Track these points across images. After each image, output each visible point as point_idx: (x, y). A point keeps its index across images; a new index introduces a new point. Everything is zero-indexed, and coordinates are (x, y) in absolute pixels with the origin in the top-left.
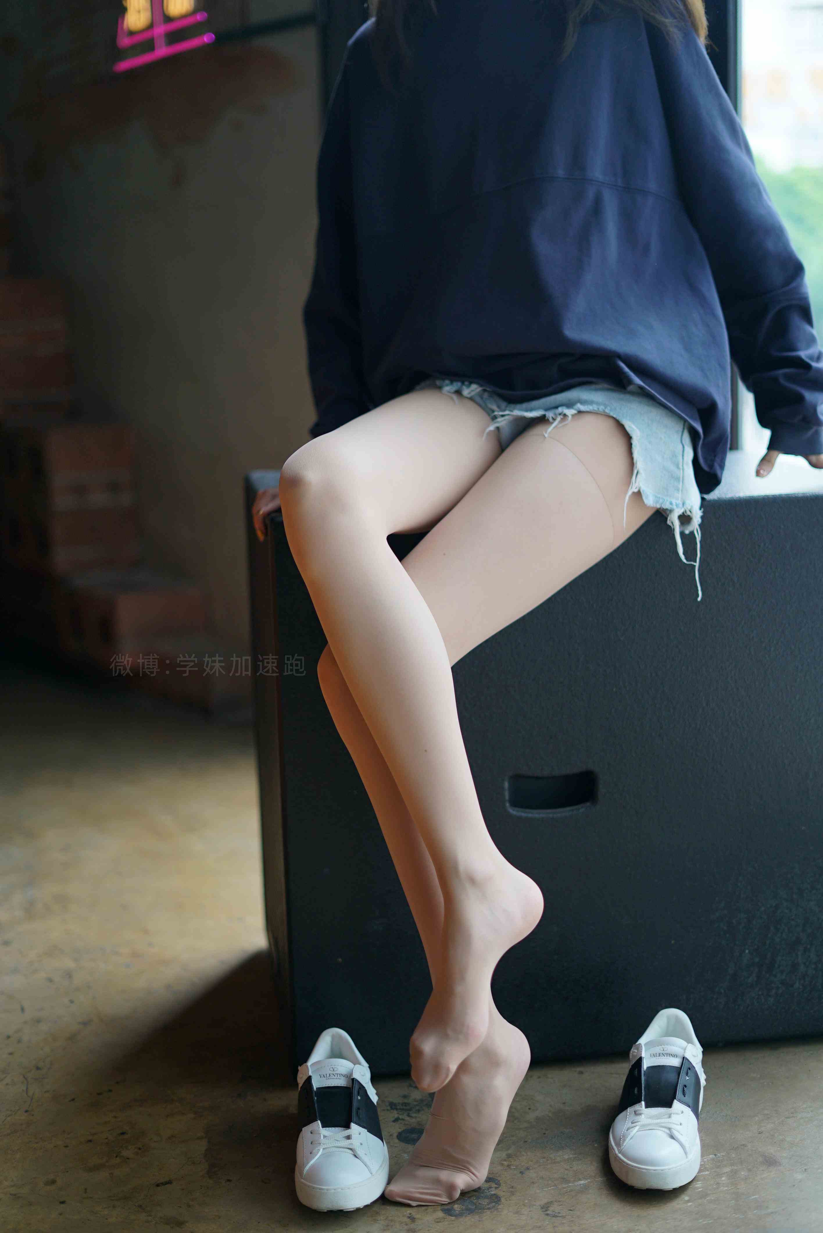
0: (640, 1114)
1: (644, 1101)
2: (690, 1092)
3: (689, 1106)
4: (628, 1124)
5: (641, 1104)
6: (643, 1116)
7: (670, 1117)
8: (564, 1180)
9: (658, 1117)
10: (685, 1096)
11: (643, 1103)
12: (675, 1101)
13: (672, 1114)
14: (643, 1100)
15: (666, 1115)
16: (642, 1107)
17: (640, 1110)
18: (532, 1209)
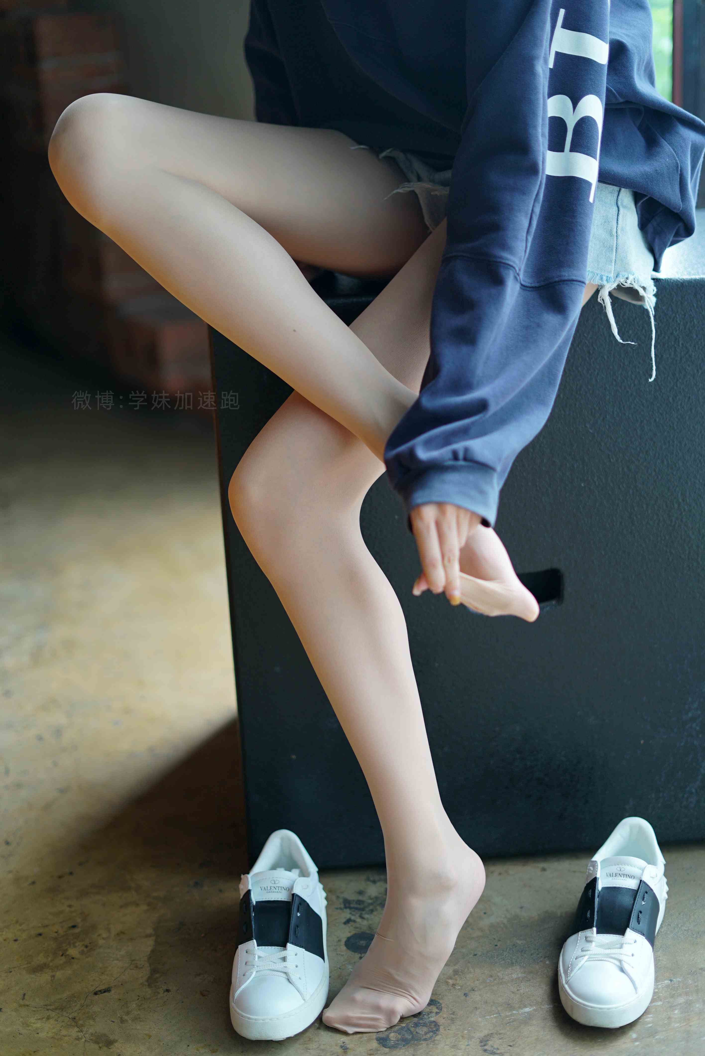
0: (591, 942)
1: (596, 927)
2: (645, 919)
3: (643, 935)
4: (578, 952)
5: (593, 930)
6: (594, 944)
7: (621, 947)
8: (510, 1007)
9: (609, 946)
10: (639, 924)
11: (595, 929)
12: (628, 930)
13: (624, 944)
14: (595, 925)
15: (617, 944)
16: (593, 934)
17: (591, 937)
18: (470, 1043)
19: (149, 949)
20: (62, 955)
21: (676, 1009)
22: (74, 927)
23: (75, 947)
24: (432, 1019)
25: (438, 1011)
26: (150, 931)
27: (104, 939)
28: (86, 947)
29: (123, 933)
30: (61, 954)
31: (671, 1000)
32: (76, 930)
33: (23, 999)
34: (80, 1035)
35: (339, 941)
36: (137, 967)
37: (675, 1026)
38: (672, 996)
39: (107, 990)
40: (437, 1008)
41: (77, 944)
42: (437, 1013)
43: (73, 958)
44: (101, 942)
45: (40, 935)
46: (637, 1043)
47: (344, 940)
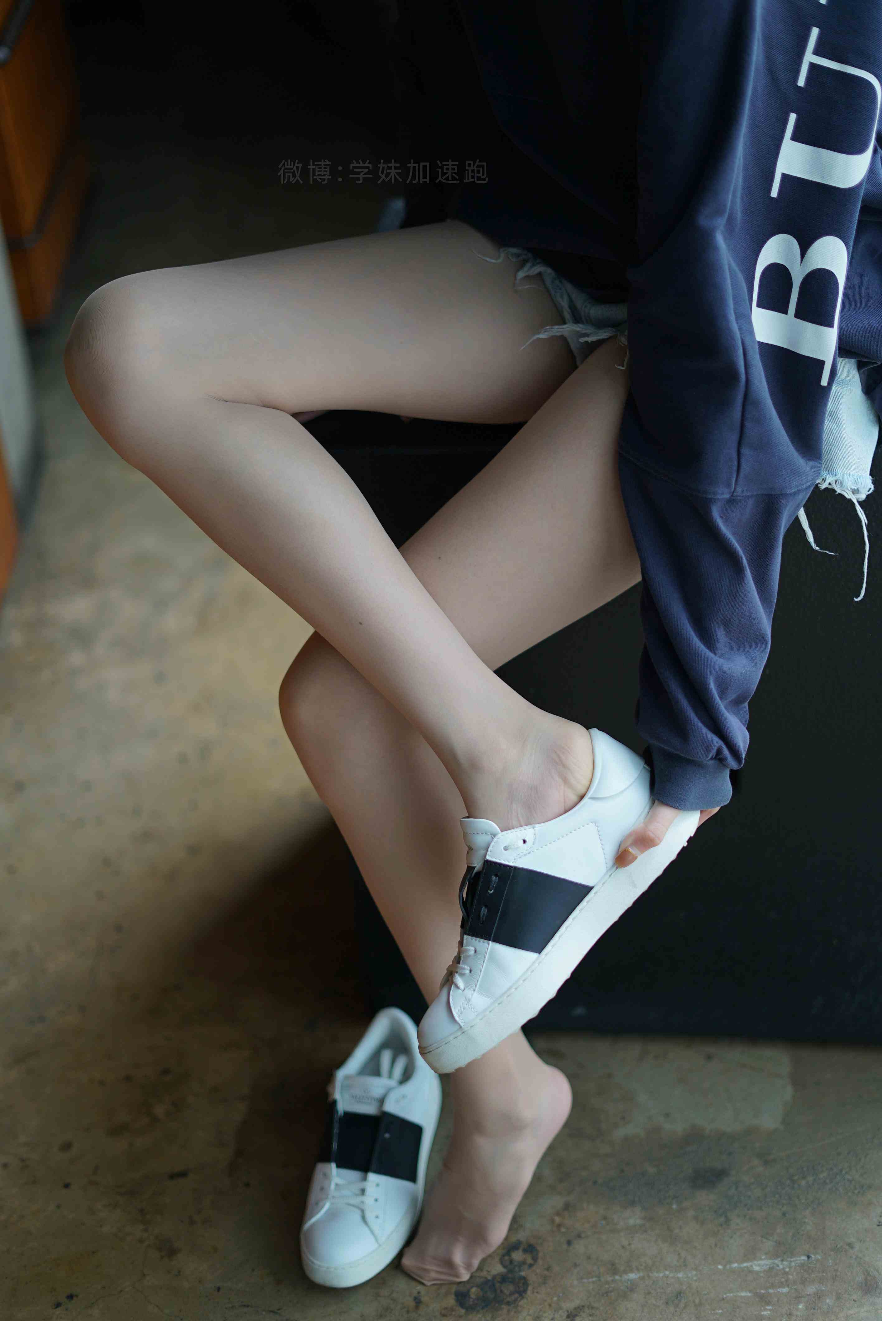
24: (523, 1274)
25: (532, 1261)
38: (804, 1281)
40: (532, 1257)
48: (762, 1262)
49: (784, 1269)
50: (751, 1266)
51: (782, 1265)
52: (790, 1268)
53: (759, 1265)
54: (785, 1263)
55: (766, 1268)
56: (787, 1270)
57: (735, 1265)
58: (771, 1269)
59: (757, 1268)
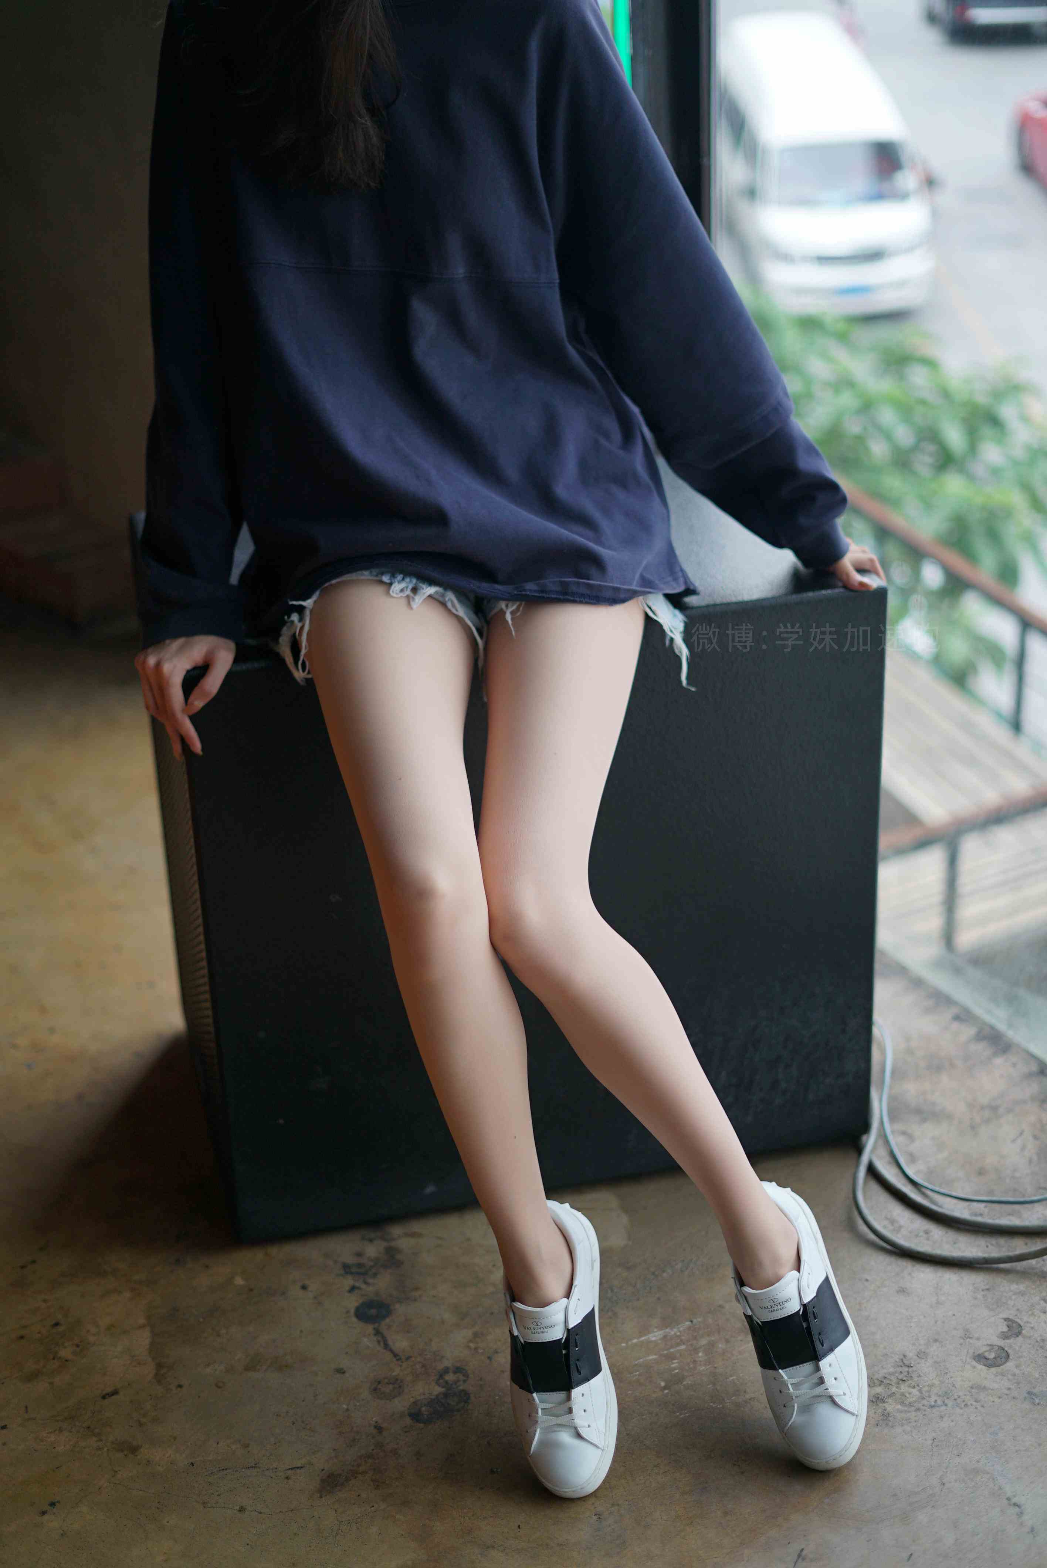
18: (503, 1408)
19: (147, 1342)
20: (54, 1359)
21: (699, 1352)
22: (57, 1324)
23: (65, 1347)
24: (461, 1388)
25: (465, 1378)
26: (142, 1321)
27: (94, 1335)
28: (78, 1346)
29: (113, 1326)
30: (52, 1357)
31: (695, 1342)
32: (61, 1329)
33: (27, 1412)
34: (100, 1444)
35: (348, 1312)
36: (139, 1364)
37: (701, 1369)
38: (695, 1338)
39: (115, 1393)
40: (464, 1375)
41: (66, 1344)
42: (464, 1381)
43: (66, 1361)
44: (92, 1339)
45: (22, 1337)
46: (666, 1391)
47: (352, 1311)
48: (656, 1334)
49: (675, 1334)
50: (648, 1338)
51: (673, 1332)
52: (680, 1332)
53: (655, 1336)
54: (675, 1330)
55: (662, 1336)
56: (678, 1334)
57: (635, 1341)
58: (665, 1337)
59: (654, 1339)
